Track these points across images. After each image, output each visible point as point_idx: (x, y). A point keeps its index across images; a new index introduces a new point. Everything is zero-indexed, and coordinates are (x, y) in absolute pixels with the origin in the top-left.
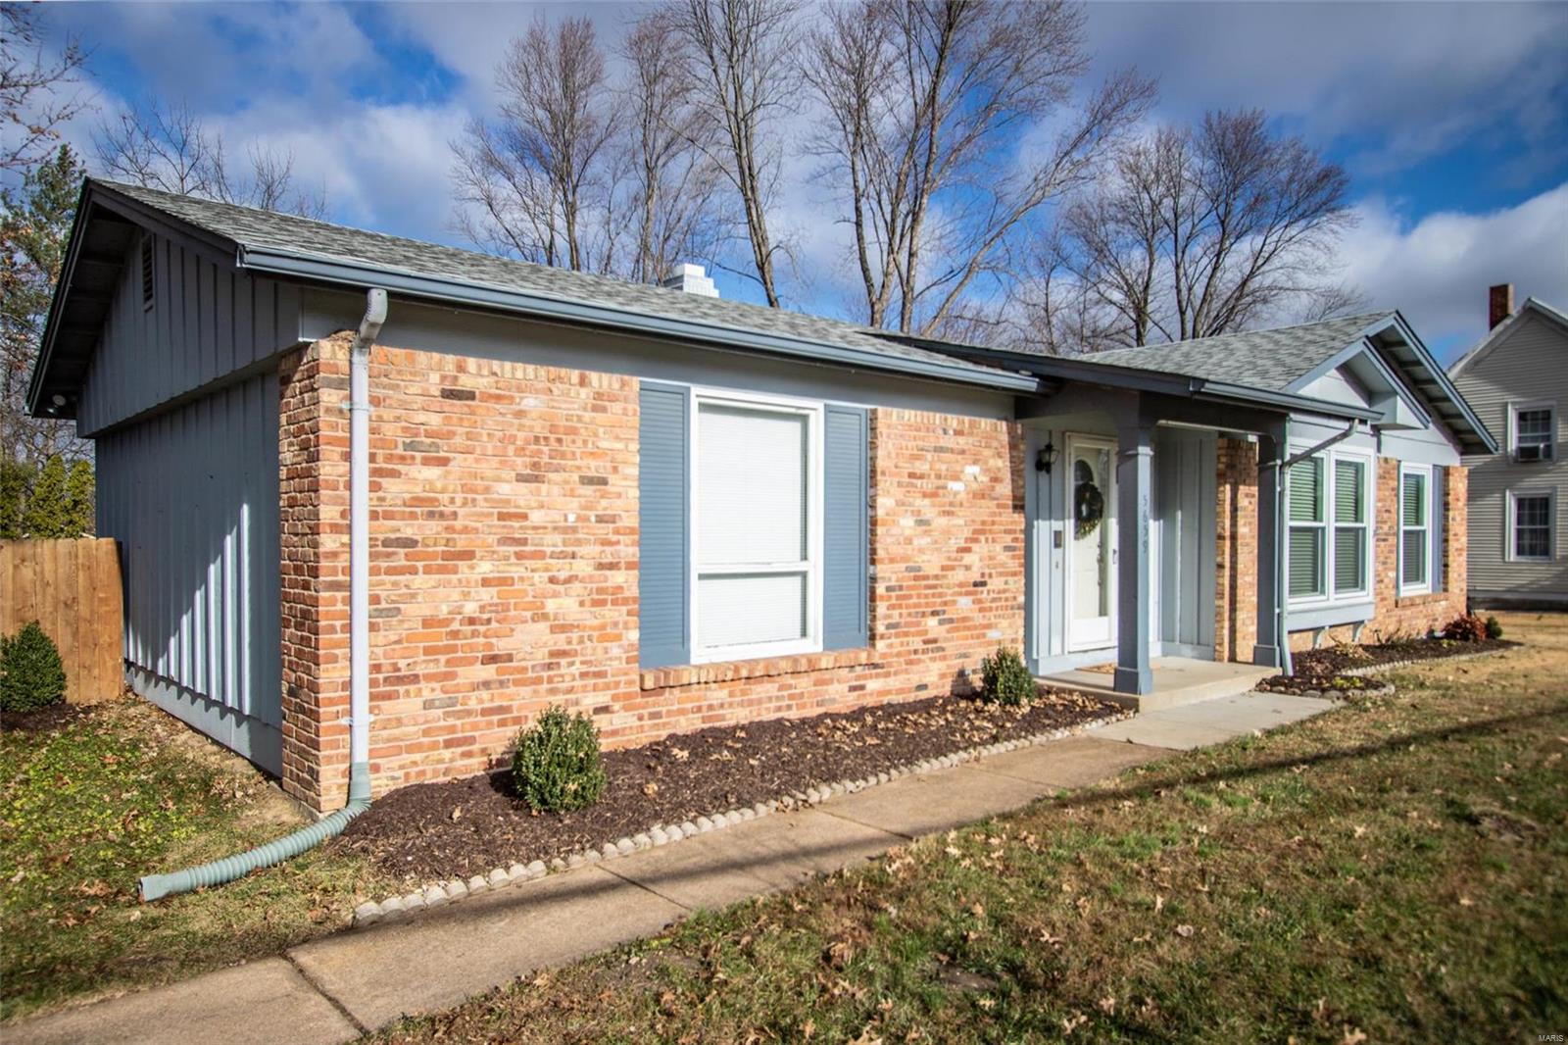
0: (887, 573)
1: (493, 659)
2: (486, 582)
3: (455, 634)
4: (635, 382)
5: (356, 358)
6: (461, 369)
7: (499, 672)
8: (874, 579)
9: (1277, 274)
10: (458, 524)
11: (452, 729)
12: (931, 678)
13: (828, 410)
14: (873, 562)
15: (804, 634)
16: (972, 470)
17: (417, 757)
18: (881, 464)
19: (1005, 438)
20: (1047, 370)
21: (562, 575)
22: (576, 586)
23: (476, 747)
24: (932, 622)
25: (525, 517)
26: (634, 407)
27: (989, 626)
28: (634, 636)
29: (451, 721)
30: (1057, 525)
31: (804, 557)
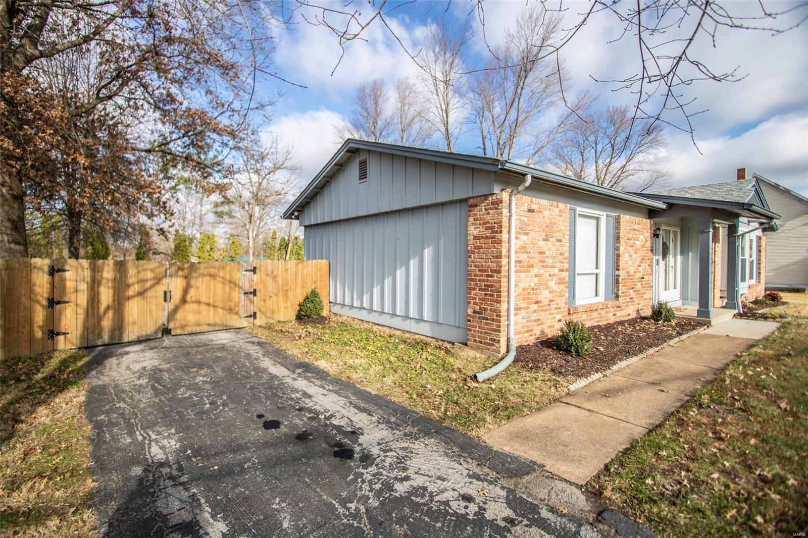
0: (622, 273)
1: (537, 302)
2: (536, 276)
3: (529, 294)
4: (569, 206)
5: (513, 199)
6: (532, 202)
7: (538, 307)
8: (618, 276)
9: (635, 165)
10: (531, 255)
11: (528, 326)
12: (631, 312)
13: (607, 216)
14: (618, 270)
15: (596, 295)
16: (641, 237)
17: (520, 336)
18: (621, 235)
19: (649, 225)
20: (670, 201)
21: (552, 274)
22: (555, 277)
23: (533, 333)
24: (631, 291)
25: (544, 253)
26: (568, 215)
27: (645, 293)
28: (567, 295)
29: (529, 324)
30: (657, 258)
31: (597, 268)
